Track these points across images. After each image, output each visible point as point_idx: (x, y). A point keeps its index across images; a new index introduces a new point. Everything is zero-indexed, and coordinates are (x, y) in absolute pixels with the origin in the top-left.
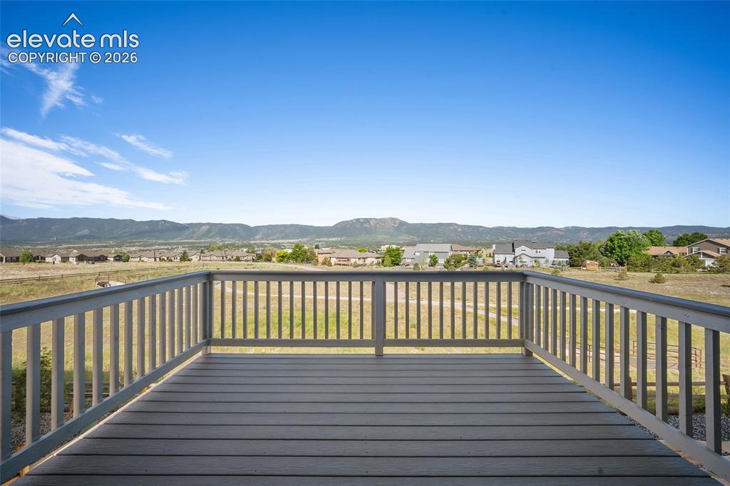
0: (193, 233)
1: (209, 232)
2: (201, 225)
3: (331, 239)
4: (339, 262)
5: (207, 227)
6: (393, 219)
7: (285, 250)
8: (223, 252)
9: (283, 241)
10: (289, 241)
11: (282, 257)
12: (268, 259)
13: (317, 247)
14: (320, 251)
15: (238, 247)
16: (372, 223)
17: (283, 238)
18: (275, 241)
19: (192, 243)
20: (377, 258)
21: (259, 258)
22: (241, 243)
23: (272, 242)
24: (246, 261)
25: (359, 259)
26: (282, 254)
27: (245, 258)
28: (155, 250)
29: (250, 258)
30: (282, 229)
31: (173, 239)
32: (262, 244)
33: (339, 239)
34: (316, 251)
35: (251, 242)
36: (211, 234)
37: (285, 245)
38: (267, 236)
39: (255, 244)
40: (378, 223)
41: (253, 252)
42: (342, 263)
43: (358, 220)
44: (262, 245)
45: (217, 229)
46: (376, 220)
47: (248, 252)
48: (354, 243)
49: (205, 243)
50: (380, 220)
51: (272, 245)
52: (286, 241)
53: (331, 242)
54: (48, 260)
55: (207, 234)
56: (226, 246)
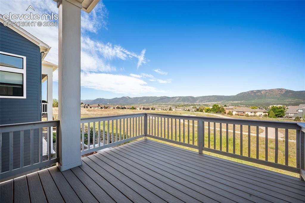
0: (174, 100)
1: (179, 99)
2: (176, 97)
3: (234, 102)
4: (238, 114)
5: (178, 98)
6: (280, 89)
7: (209, 107)
8: (183, 107)
9: (209, 103)
10: (212, 103)
11: (207, 110)
12: (201, 111)
13: (225, 106)
14: (227, 108)
15: (190, 105)
16: (262, 93)
17: (209, 102)
18: (205, 103)
19: (173, 104)
20: (264, 112)
21: (198, 110)
22: (190, 104)
23: (204, 103)
24: (192, 111)
25: (251, 112)
26: (207, 109)
28: (162, 106)
29: (194, 110)
30: (208, 97)
31: (167, 103)
32: (199, 104)
33: (240, 102)
34: (225, 108)
35: (195, 104)
36: (180, 101)
37: (210, 105)
38: (201, 101)
39: (196, 104)
40: (267, 92)
41: (195, 108)
42: (239, 114)
43: (252, 91)
45: (182, 99)
46: (266, 90)
47: (193, 108)
48: (250, 104)
49: (177, 104)
50: (269, 90)
51: (204, 105)
52: (210, 103)
53: (234, 103)
54: (137, 109)
55: (178, 101)
56: (185, 105)
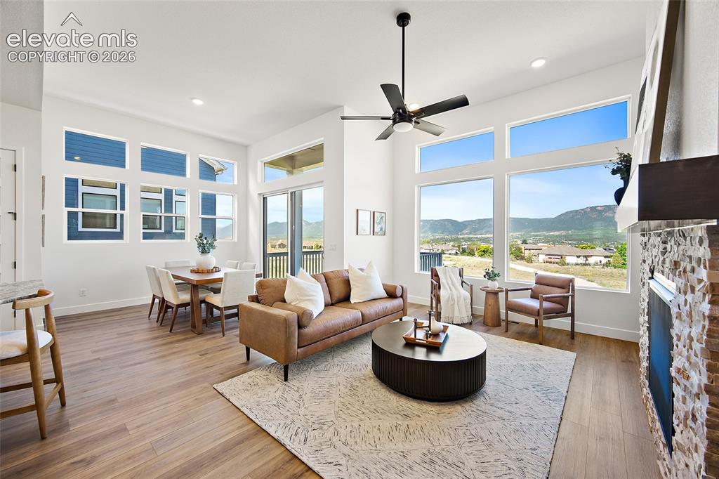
3: (552, 233)
4: (550, 260)
7: (488, 245)
8: (431, 246)
11: (484, 251)
12: (472, 254)
13: (524, 242)
14: (528, 246)
15: (447, 241)
18: (483, 236)
20: (606, 257)
21: (464, 252)
22: (449, 237)
23: (481, 236)
24: (450, 254)
25: (579, 257)
26: (482, 249)
27: (450, 252)
29: (454, 252)
33: (564, 233)
34: (523, 246)
35: (460, 237)
38: (475, 231)
39: (463, 238)
41: (459, 246)
42: (553, 260)
43: (593, 209)
44: (469, 239)
45: (429, 225)
47: (454, 246)
51: (480, 239)
53: (551, 236)
